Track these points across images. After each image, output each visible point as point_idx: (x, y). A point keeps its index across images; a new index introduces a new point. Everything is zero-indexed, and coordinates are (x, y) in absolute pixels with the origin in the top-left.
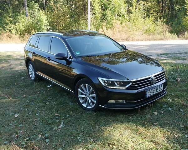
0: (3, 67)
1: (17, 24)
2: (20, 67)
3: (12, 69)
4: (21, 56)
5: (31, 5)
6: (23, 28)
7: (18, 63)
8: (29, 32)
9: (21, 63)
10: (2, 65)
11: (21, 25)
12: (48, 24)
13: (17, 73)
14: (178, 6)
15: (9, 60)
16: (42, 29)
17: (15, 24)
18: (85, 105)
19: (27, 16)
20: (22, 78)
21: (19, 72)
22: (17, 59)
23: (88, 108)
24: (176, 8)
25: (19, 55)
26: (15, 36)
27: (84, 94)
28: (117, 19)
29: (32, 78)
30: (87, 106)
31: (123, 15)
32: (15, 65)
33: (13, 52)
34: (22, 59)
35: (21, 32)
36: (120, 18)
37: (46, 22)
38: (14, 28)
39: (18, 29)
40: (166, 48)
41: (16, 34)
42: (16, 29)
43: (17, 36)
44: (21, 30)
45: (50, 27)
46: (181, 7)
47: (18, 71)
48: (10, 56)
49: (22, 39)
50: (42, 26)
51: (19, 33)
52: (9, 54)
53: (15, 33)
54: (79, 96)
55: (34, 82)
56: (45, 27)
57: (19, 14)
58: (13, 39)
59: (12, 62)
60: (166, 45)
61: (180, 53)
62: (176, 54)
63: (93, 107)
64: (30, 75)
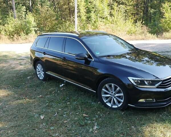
0: (4, 67)
1: (6, 25)
2: (21, 66)
3: (14, 68)
4: (17, 56)
5: (18, 7)
6: (12, 30)
7: (18, 63)
8: (18, 33)
9: (21, 63)
10: (1, 65)
11: (10, 26)
12: (36, 25)
13: (21, 73)
14: (153, 10)
15: (7, 59)
16: (30, 31)
17: (4, 25)
18: (109, 105)
19: (15, 18)
20: (29, 78)
21: (22, 71)
22: (14, 59)
23: (113, 107)
24: (151, 11)
25: (15, 55)
26: (5, 37)
27: (108, 94)
28: (101, 21)
29: (40, 78)
30: (112, 106)
31: (107, 17)
32: (15, 65)
33: (8, 52)
34: (19, 59)
35: (10, 33)
36: (104, 20)
37: (34, 24)
38: (3, 29)
39: (7, 30)
40: (152, 47)
41: (6, 35)
42: (5, 30)
43: (6, 37)
44: (10, 31)
45: (38, 28)
46: (155, 11)
47: (20, 70)
48: (6, 56)
49: (11, 40)
50: (30, 27)
51: (8, 34)
52: (4, 54)
53: (4, 34)
54: (103, 95)
55: (42, 82)
56: (34, 28)
57: (7, 16)
58: (2, 40)
59: (11, 62)
60: (150, 44)
61: (167, 52)
62: (164, 52)
63: (119, 106)
64: (38, 75)
